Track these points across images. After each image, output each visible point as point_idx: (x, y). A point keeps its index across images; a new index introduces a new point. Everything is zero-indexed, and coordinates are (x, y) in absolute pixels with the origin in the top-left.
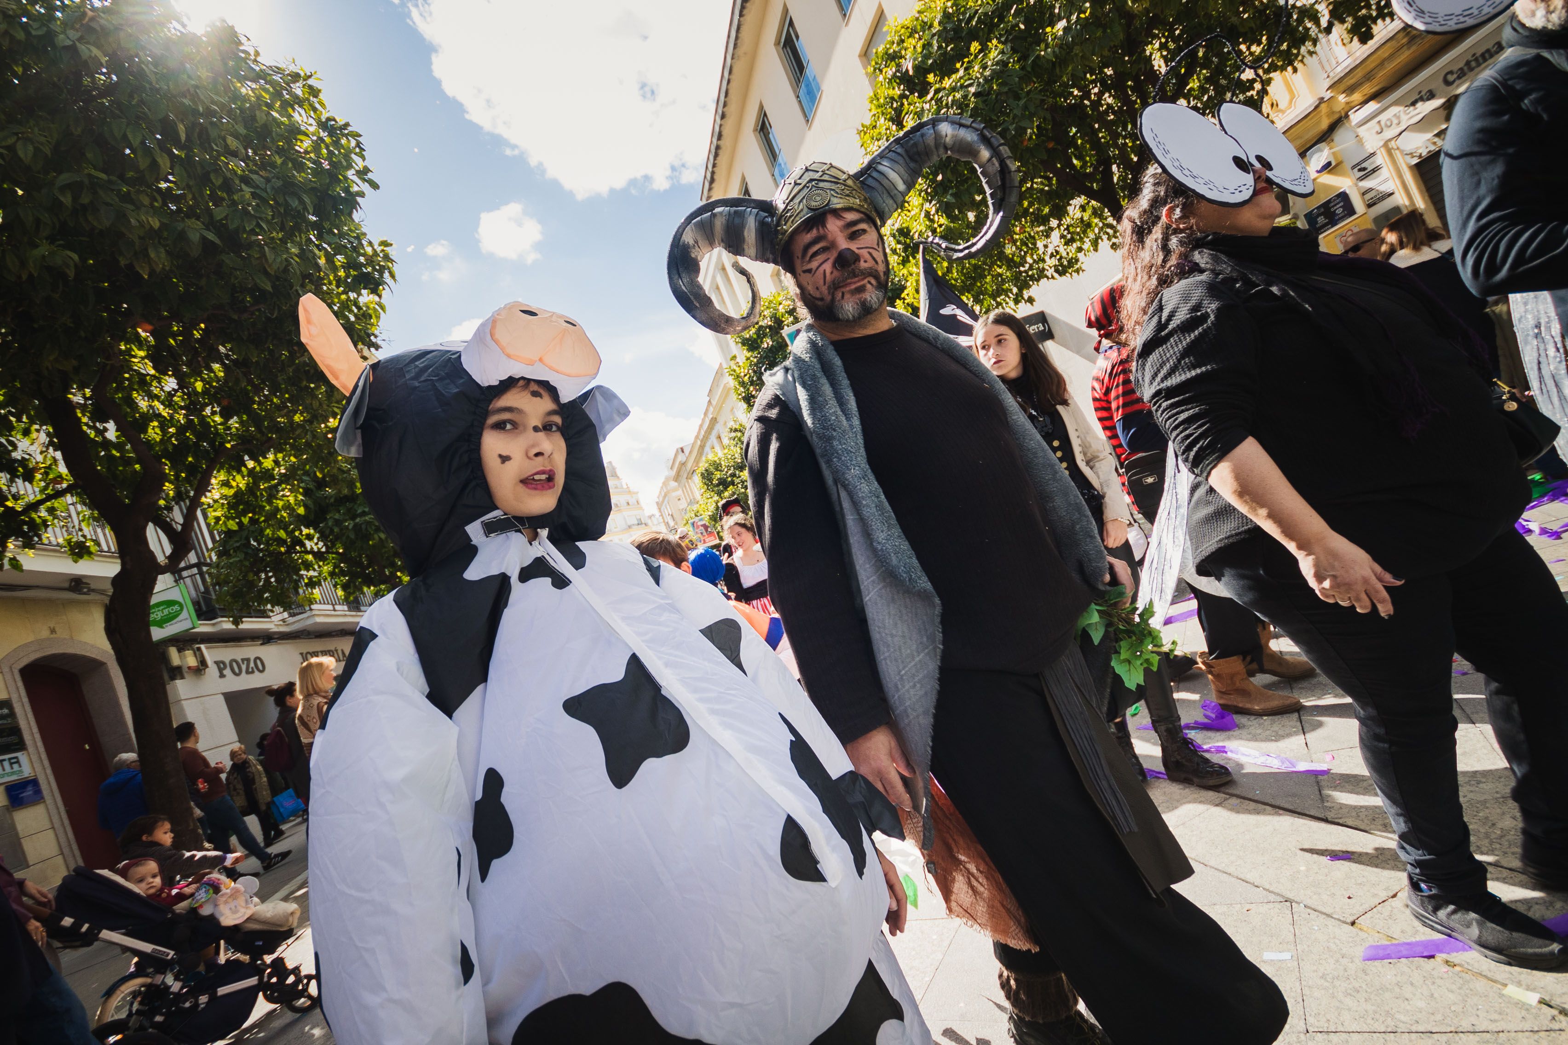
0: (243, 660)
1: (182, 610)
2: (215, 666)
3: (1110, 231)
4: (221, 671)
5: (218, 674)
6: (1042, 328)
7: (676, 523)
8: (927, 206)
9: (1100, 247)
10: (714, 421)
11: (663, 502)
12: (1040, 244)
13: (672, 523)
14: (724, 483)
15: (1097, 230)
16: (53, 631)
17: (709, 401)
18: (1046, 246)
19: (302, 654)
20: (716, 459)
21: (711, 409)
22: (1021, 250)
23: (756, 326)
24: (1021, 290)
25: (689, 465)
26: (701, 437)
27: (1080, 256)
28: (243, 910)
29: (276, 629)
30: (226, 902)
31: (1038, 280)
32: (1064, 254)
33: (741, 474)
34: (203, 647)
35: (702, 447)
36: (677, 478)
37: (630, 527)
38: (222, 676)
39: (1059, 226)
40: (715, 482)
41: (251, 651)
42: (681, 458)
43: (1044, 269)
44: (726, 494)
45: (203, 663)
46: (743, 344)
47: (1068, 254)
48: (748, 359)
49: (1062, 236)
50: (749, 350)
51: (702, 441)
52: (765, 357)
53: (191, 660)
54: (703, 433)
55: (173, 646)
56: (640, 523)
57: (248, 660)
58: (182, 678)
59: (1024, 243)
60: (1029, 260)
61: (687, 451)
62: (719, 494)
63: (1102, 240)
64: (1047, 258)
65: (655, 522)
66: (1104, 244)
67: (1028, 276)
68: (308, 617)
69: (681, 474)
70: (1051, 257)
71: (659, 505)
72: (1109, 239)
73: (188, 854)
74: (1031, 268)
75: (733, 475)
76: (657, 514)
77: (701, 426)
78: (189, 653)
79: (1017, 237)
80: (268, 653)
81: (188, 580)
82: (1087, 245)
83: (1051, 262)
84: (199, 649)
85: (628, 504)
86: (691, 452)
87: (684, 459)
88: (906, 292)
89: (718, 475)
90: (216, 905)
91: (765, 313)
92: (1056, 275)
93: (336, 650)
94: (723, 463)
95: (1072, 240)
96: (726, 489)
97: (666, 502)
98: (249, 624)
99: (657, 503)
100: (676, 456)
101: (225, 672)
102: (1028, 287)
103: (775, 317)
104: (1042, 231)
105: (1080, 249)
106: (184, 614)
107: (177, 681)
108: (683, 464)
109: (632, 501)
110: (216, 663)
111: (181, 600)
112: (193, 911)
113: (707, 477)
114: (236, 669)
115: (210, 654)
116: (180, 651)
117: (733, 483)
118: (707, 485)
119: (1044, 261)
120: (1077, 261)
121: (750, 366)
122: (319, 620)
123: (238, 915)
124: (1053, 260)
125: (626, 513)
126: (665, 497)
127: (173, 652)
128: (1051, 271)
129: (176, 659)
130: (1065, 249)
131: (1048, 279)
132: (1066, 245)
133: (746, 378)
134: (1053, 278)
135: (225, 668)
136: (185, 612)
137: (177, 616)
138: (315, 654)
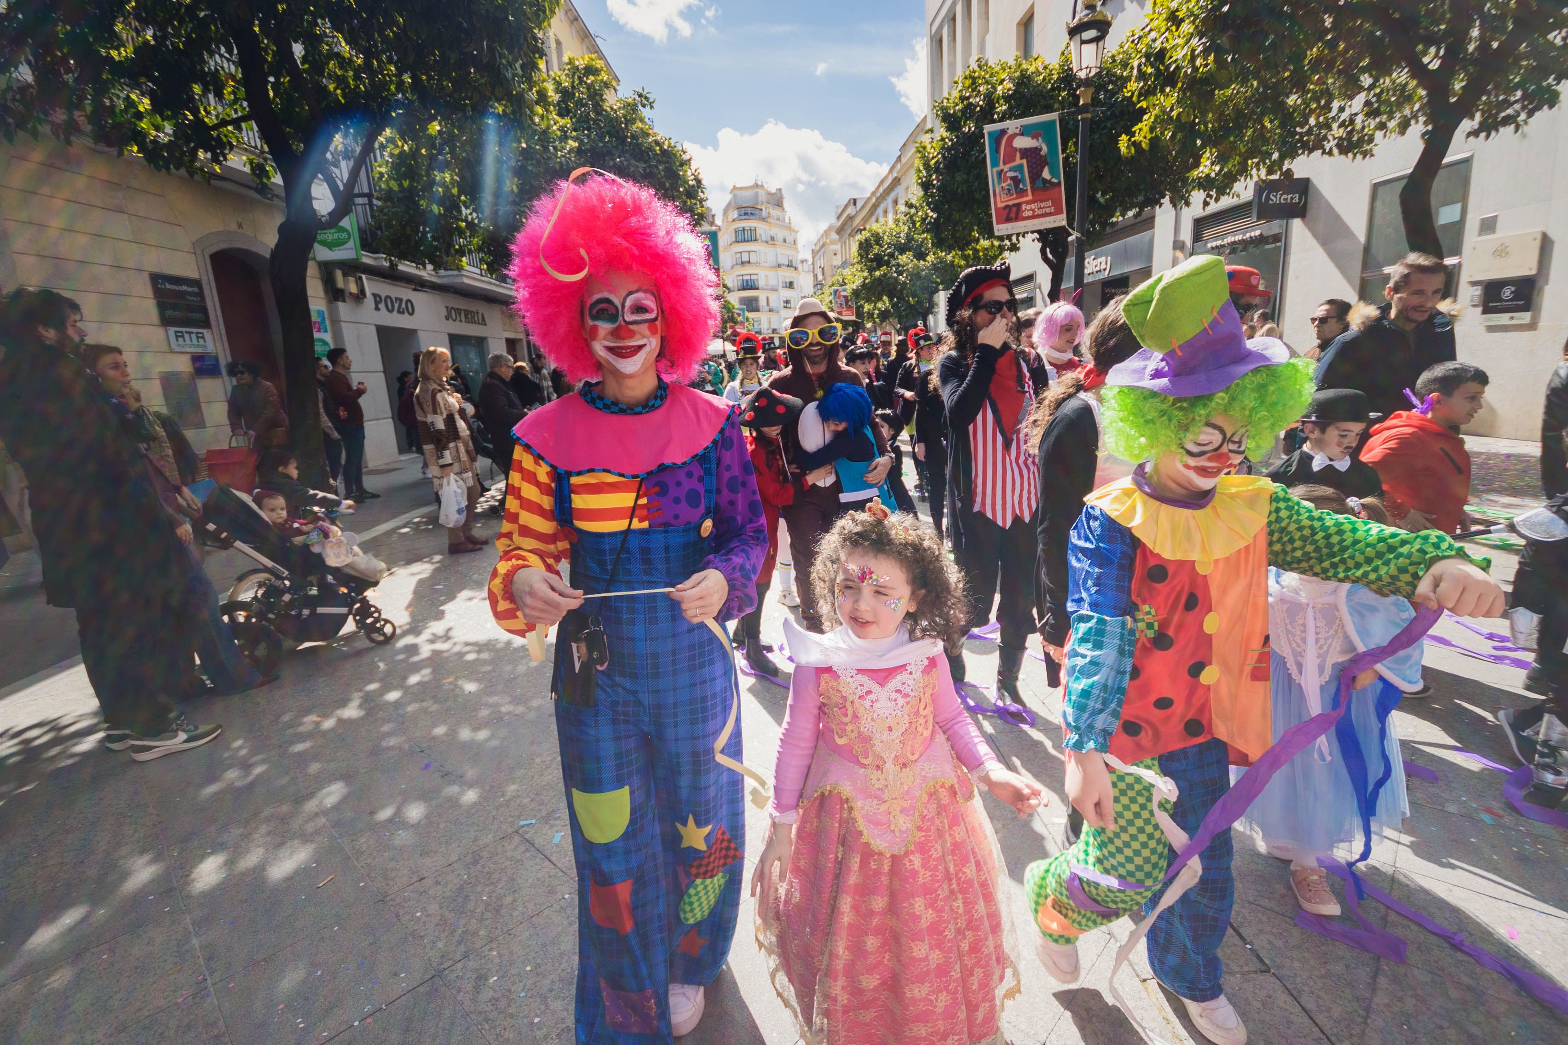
0: (396, 299)
1: (349, 238)
4: (377, 303)
5: (373, 306)
6: (1296, 200)
7: (824, 279)
8: (1195, 41)
10: (897, 181)
11: (819, 251)
12: (1335, 105)
13: (820, 277)
14: (879, 261)
16: (240, 226)
17: (900, 157)
18: (1342, 109)
20: (880, 231)
21: (899, 167)
23: (966, 102)
24: (1282, 158)
25: (857, 221)
26: (878, 195)
27: (1379, 135)
28: (343, 557)
29: (428, 278)
30: (332, 547)
31: (1311, 151)
32: (1358, 126)
33: (900, 257)
34: (364, 276)
35: (875, 206)
36: (840, 231)
37: (779, 266)
39: (1371, 87)
40: (871, 256)
41: (404, 293)
42: (851, 210)
43: (1325, 138)
44: (877, 273)
45: (362, 291)
46: (944, 120)
47: (1363, 128)
48: (943, 139)
49: (1367, 103)
50: (948, 129)
51: (877, 199)
52: (961, 144)
53: (353, 288)
54: (881, 190)
55: (340, 269)
56: (790, 265)
57: (401, 300)
58: (344, 301)
59: (1316, 98)
60: (1312, 121)
61: (859, 204)
62: (871, 270)
64: (1335, 126)
65: (806, 269)
67: (1302, 141)
68: (456, 275)
69: (844, 229)
70: (1339, 127)
71: (814, 253)
73: (312, 492)
74: (1309, 132)
75: (891, 255)
76: (811, 259)
77: (882, 182)
78: (352, 279)
80: (420, 299)
81: (359, 208)
83: (1337, 132)
84: (361, 278)
85: (785, 241)
86: (863, 207)
87: (854, 213)
89: (876, 249)
90: (324, 548)
91: (982, 88)
92: (1335, 151)
94: (886, 238)
95: (1379, 112)
96: (878, 268)
97: (821, 253)
98: (406, 267)
99: (813, 251)
100: (846, 206)
102: (1294, 156)
103: (990, 98)
104: (1347, 89)
105: (1382, 126)
106: (350, 244)
107: (339, 303)
108: (851, 218)
109: (790, 239)
110: (375, 295)
111: (350, 229)
112: (306, 547)
113: (865, 247)
115: (371, 286)
116: (345, 275)
117: (887, 263)
118: (862, 257)
119: (1330, 128)
120: (1371, 140)
121: (942, 148)
122: (466, 281)
123: (339, 560)
124: (1341, 130)
125: (779, 250)
126: (823, 246)
127: (339, 274)
128: (1333, 143)
129: (340, 282)
130: (1363, 121)
131: (1324, 152)
132: (1368, 115)
133: (933, 162)
134: (1330, 153)
135: (381, 302)
136: (351, 242)
137: (345, 243)
138: (458, 311)
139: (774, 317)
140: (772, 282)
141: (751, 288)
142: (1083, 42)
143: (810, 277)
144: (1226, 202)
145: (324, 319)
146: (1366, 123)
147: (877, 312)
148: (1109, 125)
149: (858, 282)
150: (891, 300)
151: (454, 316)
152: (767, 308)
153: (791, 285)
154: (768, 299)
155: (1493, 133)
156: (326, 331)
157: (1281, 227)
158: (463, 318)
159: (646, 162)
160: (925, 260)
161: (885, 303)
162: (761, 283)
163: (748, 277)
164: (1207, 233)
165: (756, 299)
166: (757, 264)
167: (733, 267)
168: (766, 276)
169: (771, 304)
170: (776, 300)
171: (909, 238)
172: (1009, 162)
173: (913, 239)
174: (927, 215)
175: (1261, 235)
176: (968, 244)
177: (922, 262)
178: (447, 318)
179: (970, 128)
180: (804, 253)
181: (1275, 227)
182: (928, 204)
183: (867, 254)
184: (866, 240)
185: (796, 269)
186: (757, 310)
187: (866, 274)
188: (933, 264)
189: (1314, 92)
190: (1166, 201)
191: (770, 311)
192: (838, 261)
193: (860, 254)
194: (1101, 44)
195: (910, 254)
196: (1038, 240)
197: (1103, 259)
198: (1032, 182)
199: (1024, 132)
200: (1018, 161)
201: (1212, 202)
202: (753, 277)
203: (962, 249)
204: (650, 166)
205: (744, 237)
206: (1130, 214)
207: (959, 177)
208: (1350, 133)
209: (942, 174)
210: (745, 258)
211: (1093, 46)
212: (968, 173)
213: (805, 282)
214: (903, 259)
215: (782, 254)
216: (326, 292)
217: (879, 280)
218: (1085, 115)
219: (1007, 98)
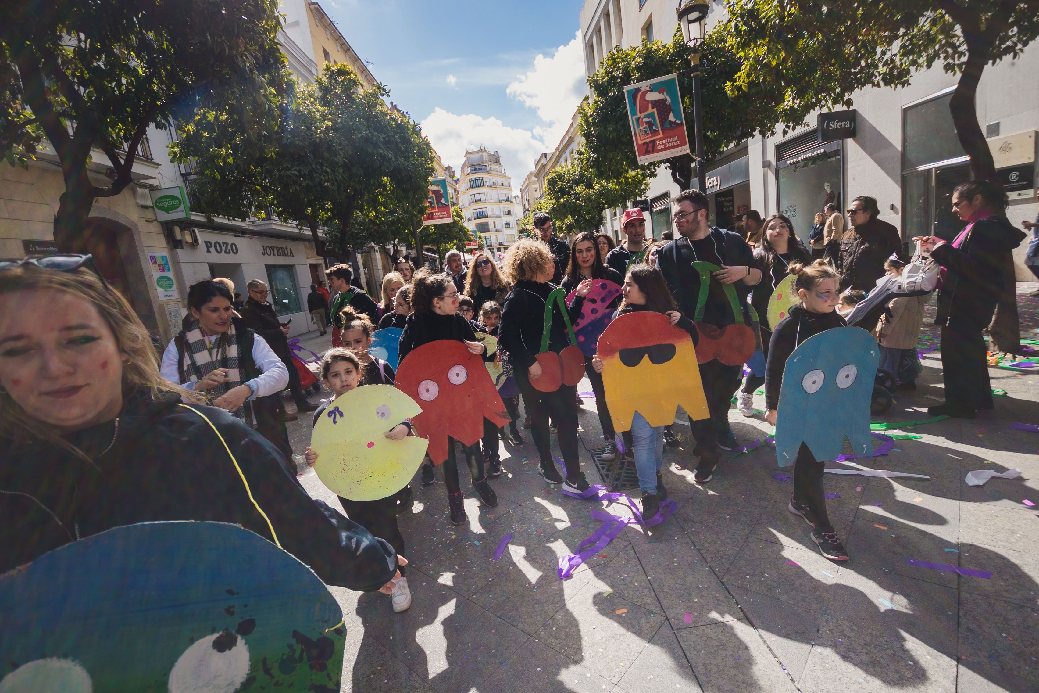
0: (223, 243)
1: (180, 204)
2: (204, 244)
3: (950, 51)
4: (208, 248)
5: (206, 250)
6: (848, 125)
7: (530, 207)
9: (934, 64)
11: (525, 189)
12: (879, 50)
13: (527, 206)
15: (937, 47)
16: (97, 201)
18: (884, 53)
19: (263, 246)
20: (562, 172)
22: (859, 52)
23: (610, 75)
24: (843, 91)
25: (548, 167)
26: (560, 149)
27: (912, 69)
29: (247, 227)
31: (863, 85)
32: (898, 63)
33: (576, 188)
34: (196, 230)
35: (559, 157)
36: (537, 175)
38: (209, 251)
39: (905, 34)
40: (557, 189)
41: (229, 239)
42: (543, 161)
43: (873, 75)
45: (196, 240)
46: (596, 89)
47: (902, 64)
48: (596, 102)
49: (903, 46)
50: (599, 95)
52: (609, 105)
53: (189, 239)
54: (562, 146)
55: (177, 225)
56: (507, 200)
57: (227, 244)
58: (182, 248)
59: (864, 46)
60: (863, 63)
61: (549, 157)
63: (939, 58)
64: (880, 65)
65: (518, 201)
66: (939, 64)
67: (856, 78)
68: (268, 224)
69: (540, 172)
70: (883, 66)
71: (522, 191)
72: (945, 58)
74: (861, 72)
76: (520, 195)
78: (187, 233)
79: (861, 38)
80: (242, 242)
82: (922, 60)
83: (882, 69)
84: (194, 231)
86: (551, 158)
87: (545, 163)
88: (739, 74)
89: (560, 184)
91: (620, 65)
92: (882, 83)
93: (287, 248)
94: (566, 176)
95: (911, 52)
96: (563, 196)
97: (526, 190)
99: (521, 189)
100: (540, 159)
101: (211, 249)
102: (851, 90)
103: (626, 71)
104: (886, 37)
105: (914, 63)
106: (182, 208)
107: (178, 250)
108: (544, 166)
110: (206, 242)
111: (180, 197)
113: (552, 183)
114: (219, 249)
115: (202, 236)
116: (182, 230)
119: (876, 67)
120: (908, 72)
121: (596, 109)
122: (274, 227)
124: (885, 68)
125: (500, 191)
126: (527, 186)
127: (177, 230)
128: (879, 78)
129: (178, 235)
130: (901, 60)
131: (874, 85)
132: (904, 55)
133: (591, 119)
134: (878, 85)
135: (211, 246)
136: (182, 206)
137: (178, 207)
138: (272, 248)
139: (500, 235)
140: (497, 212)
141: (483, 217)
142: (690, 22)
143: (521, 207)
144: (800, 130)
145: (167, 262)
146: (903, 61)
147: (564, 226)
148: (712, 82)
149: (550, 207)
150: (573, 217)
151: (269, 253)
152: (495, 229)
153: (509, 213)
154: (494, 223)
155: (998, 60)
156: (169, 270)
157: (838, 145)
158: (276, 253)
159: (385, 133)
160: (593, 188)
161: (569, 220)
162: (490, 213)
163: (481, 210)
164: (785, 154)
165: (486, 224)
166: (486, 201)
167: (470, 205)
168: (492, 208)
169: (497, 227)
170: (500, 223)
171: (582, 175)
172: (644, 112)
173: (584, 175)
174: (590, 155)
175: (825, 152)
176: (621, 174)
177: (591, 190)
178: (264, 254)
179: (614, 93)
180: (516, 192)
181: (835, 145)
182: (590, 148)
183: (554, 188)
184: (553, 178)
185: (511, 202)
186: (488, 231)
187: (554, 201)
188: (599, 191)
189: (863, 41)
190: (757, 133)
191: (496, 231)
192: (537, 195)
193: (549, 189)
194: (702, 22)
195: (583, 185)
196: (670, 168)
197: (715, 178)
198: (662, 124)
199: (653, 89)
200: (650, 110)
201: (790, 131)
202: (484, 210)
203: (617, 178)
204: (389, 136)
205: (476, 184)
206: (732, 145)
207: (610, 128)
208: (891, 69)
209: (597, 126)
210: (477, 197)
211: (697, 25)
212: (616, 124)
213: (518, 211)
214: (579, 189)
215: (502, 193)
216: (168, 242)
217: (564, 204)
218: (696, 73)
219: (639, 69)
